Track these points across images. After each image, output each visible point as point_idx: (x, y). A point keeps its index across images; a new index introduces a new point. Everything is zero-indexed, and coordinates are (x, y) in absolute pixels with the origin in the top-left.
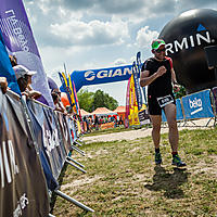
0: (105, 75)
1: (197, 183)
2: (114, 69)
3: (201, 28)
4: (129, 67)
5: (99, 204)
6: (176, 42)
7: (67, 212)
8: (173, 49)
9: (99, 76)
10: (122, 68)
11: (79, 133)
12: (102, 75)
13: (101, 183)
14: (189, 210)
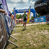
1: (41, 36)
2: (24, 10)
5: (19, 39)
6: (39, 4)
8: (38, 6)
12: (21, 11)
13: (20, 35)
14: (39, 41)
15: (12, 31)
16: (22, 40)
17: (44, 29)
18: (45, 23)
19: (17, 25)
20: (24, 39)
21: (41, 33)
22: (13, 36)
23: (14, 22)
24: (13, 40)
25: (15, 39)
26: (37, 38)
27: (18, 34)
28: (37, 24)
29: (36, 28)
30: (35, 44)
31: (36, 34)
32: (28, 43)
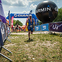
0: (20, 16)
1: (42, 48)
3: (48, 6)
4: (27, 14)
5: (14, 51)
7: (5, 53)
8: (40, 11)
9: (18, 16)
10: (25, 15)
11: (11, 31)
12: (19, 15)
13: (16, 46)
14: (39, 54)
15: (5, 41)
16: (18, 53)
17: (47, 40)
18: (48, 33)
19: (12, 33)
20: (20, 52)
21: (42, 45)
22: (7, 48)
23: (8, 29)
24: (6, 52)
25: (9, 51)
26: (36, 51)
27: (13, 45)
28: (37, 33)
29: (37, 38)
30: (34, 59)
31: (37, 45)
32: (25, 57)
